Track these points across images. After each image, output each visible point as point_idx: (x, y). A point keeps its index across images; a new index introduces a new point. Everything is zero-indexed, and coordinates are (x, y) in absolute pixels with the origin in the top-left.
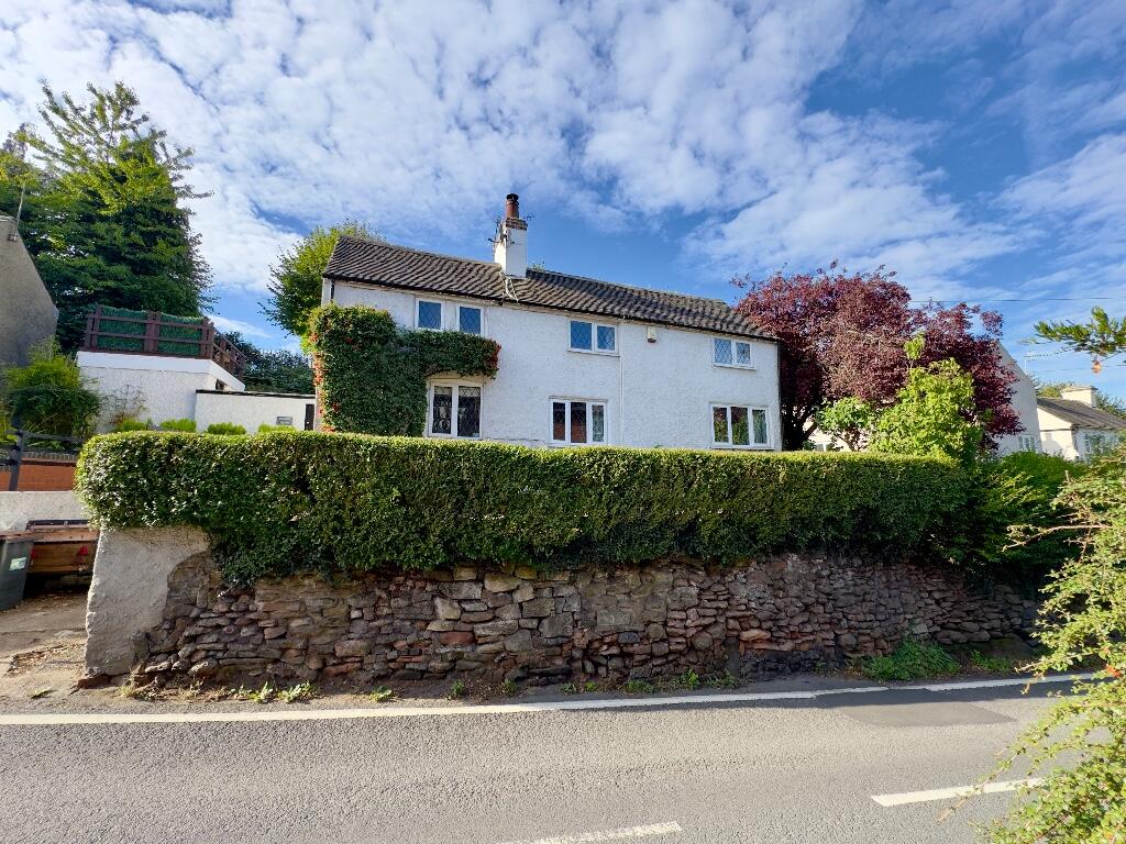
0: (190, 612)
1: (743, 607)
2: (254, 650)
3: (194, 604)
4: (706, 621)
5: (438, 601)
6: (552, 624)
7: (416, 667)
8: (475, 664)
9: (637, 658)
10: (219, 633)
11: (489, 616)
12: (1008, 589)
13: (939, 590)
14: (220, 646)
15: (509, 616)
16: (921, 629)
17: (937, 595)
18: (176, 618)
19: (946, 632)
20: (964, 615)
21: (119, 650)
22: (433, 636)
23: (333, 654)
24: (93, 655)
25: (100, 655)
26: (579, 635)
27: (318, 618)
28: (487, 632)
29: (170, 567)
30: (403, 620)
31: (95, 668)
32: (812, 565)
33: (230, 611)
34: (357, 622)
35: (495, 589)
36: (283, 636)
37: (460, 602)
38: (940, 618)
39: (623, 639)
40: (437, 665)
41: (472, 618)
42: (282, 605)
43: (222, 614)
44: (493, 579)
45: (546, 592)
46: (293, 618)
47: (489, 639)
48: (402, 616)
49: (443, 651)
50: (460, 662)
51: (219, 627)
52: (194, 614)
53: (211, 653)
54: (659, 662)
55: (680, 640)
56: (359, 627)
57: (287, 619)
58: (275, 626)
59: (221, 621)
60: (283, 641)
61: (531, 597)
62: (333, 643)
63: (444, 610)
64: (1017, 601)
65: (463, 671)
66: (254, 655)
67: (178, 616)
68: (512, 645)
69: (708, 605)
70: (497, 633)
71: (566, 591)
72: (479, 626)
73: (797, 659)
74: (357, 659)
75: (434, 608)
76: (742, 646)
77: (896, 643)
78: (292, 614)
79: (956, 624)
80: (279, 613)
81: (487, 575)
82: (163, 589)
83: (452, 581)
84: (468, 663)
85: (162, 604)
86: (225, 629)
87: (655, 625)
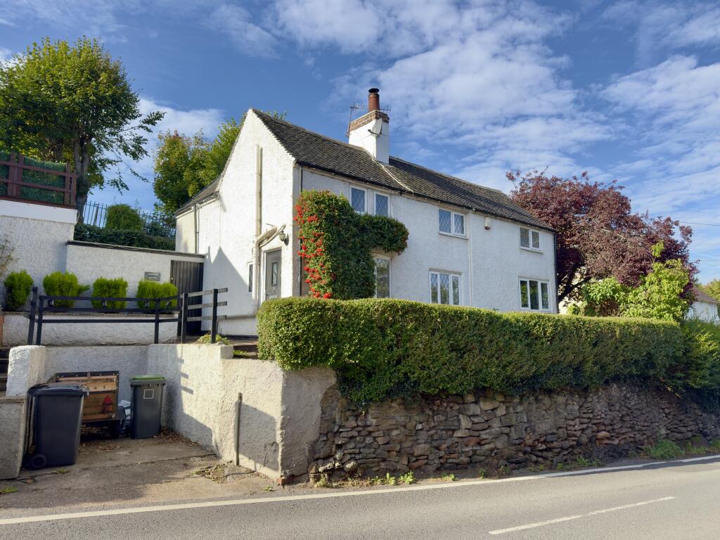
0: (334, 428)
1: (599, 417)
2: (374, 453)
3: (334, 422)
4: (585, 426)
5: (461, 416)
6: (516, 430)
7: (455, 461)
8: (484, 457)
9: (557, 451)
10: (354, 442)
11: (487, 426)
12: (695, 406)
13: (667, 408)
14: (357, 451)
15: (496, 426)
16: (663, 431)
17: (667, 411)
18: (328, 432)
19: (673, 433)
20: (679, 422)
21: (300, 458)
22: (460, 440)
23: (412, 454)
24: (285, 462)
25: (288, 462)
26: (528, 437)
27: (403, 429)
28: (487, 436)
29: (320, 396)
30: (442, 430)
31: (287, 471)
32: (621, 391)
33: (358, 426)
34: (420, 432)
35: (486, 408)
36: (388, 443)
37: (470, 416)
38: (669, 425)
39: (549, 438)
40: (464, 459)
41: (478, 427)
42: (384, 420)
43: (353, 428)
44: (484, 401)
45: (511, 410)
46: (392, 430)
47: (487, 441)
48: (442, 428)
49: (467, 449)
50: (475, 457)
51: (352, 438)
52: (336, 429)
53: (353, 456)
54: (566, 452)
55: (574, 438)
56: (423, 436)
57: (388, 430)
58: (384, 436)
59: (355, 433)
60: (388, 446)
61: (505, 413)
62: (412, 447)
63: (465, 423)
64: (700, 414)
65: (476, 463)
66: (374, 456)
67: (329, 432)
68: (499, 444)
69: (584, 416)
70: (491, 437)
71: (520, 409)
72: (484, 432)
73: (620, 450)
74: (426, 457)
75: (459, 421)
76: (597, 442)
77: (654, 440)
78: (393, 427)
79: (676, 428)
80: (385, 426)
81: (481, 399)
82: (318, 412)
83: (463, 403)
84: (479, 457)
85: (318, 423)
86: (358, 439)
87: (563, 429)
